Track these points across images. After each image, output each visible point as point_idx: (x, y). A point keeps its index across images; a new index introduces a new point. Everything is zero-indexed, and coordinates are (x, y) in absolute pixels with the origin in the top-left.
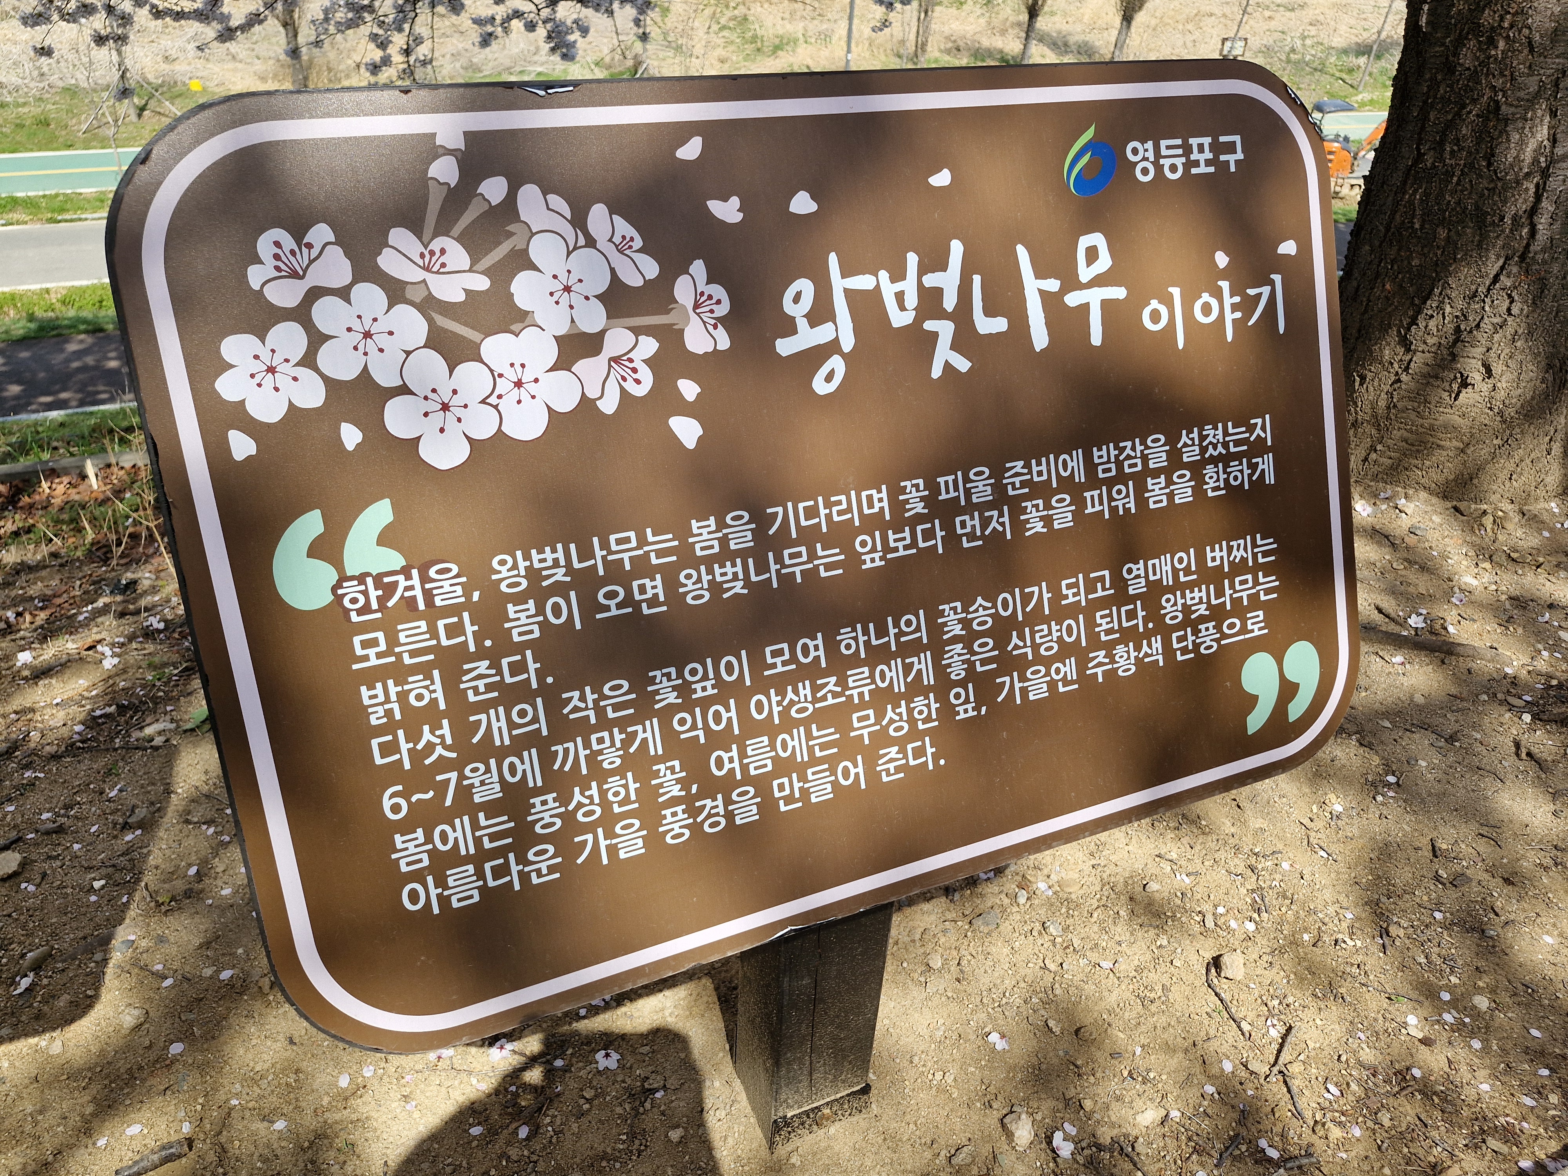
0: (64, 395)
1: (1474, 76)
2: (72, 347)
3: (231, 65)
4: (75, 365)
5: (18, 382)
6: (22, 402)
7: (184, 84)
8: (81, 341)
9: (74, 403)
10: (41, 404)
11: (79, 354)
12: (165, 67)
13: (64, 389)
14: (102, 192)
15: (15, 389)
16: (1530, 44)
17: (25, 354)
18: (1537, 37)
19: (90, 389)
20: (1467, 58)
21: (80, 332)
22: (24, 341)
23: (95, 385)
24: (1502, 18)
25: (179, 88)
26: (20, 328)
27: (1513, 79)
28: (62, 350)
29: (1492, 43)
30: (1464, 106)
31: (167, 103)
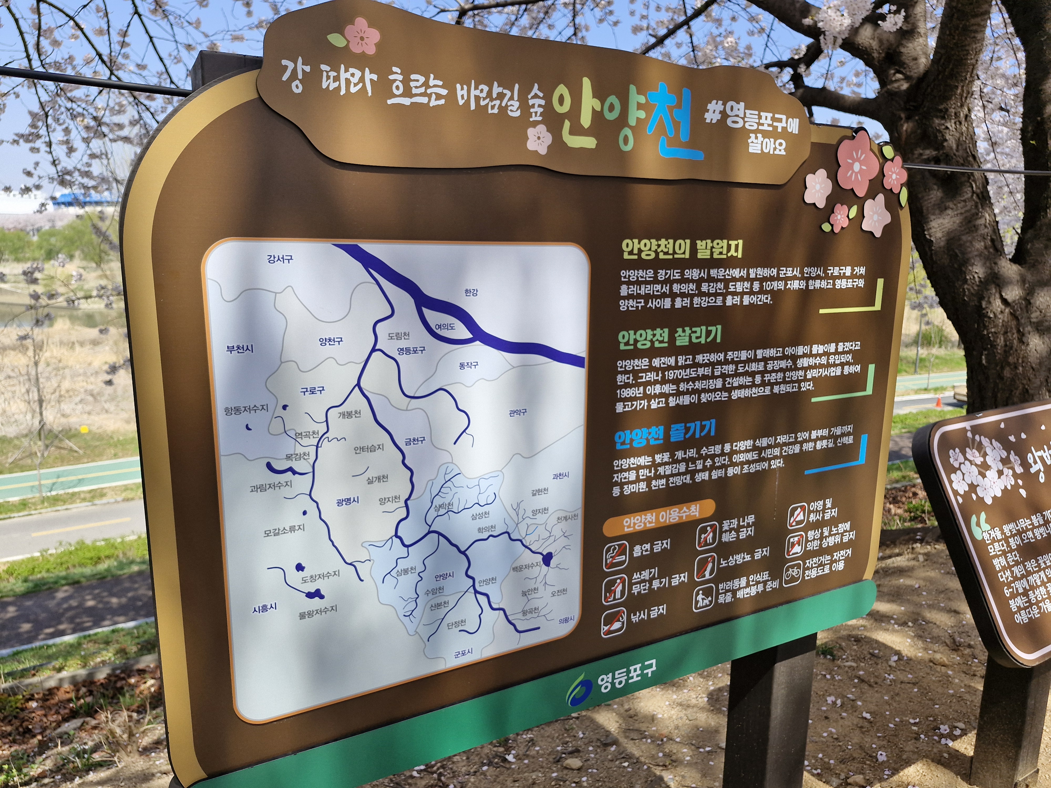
0: (62, 627)
1: (1013, 380)
2: (60, 595)
3: (105, 416)
4: (65, 606)
5: (28, 621)
6: (33, 634)
7: (76, 429)
8: (66, 591)
9: (69, 631)
10: (47, 634)
11: (65, 599)
12: (63, 420)
13: (60, 623)
14: (24, 500)
15: (26, 627)
16: (1032, 368)
17: (29, 603)
18: (1034, 365)
19: (78, 620)
20: (1007, 373)
21: (63, 585)
22: (27, 595)
23: (81, 618)
24: (1018, 360)
25: (73, 431)
26: (20, 587)
27: (1029, 380)
28: (54, 598)
29: (1016, 368)
30: (1012, 391)
31: (67, 441)
